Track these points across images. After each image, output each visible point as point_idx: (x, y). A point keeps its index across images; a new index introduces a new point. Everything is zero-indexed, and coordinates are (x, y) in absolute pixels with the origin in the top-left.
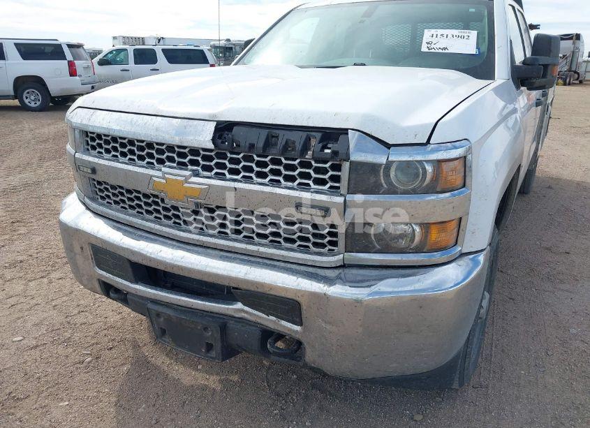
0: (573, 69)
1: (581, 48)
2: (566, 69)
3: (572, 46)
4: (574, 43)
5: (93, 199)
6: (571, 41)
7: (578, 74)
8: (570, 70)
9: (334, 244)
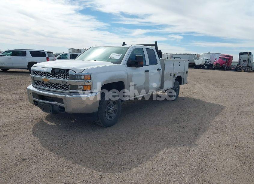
0: (249, 66)
1: (251, 57)
2: (246, 65)
3: (248, 57)
4: (248, 56)
5: (34, 84)
6: (248, 55)
7: (252, 68)
8: (248, 66)
9: (69, 89)
